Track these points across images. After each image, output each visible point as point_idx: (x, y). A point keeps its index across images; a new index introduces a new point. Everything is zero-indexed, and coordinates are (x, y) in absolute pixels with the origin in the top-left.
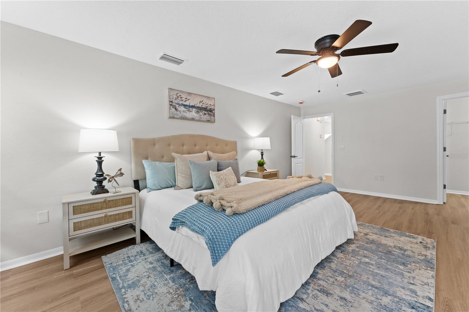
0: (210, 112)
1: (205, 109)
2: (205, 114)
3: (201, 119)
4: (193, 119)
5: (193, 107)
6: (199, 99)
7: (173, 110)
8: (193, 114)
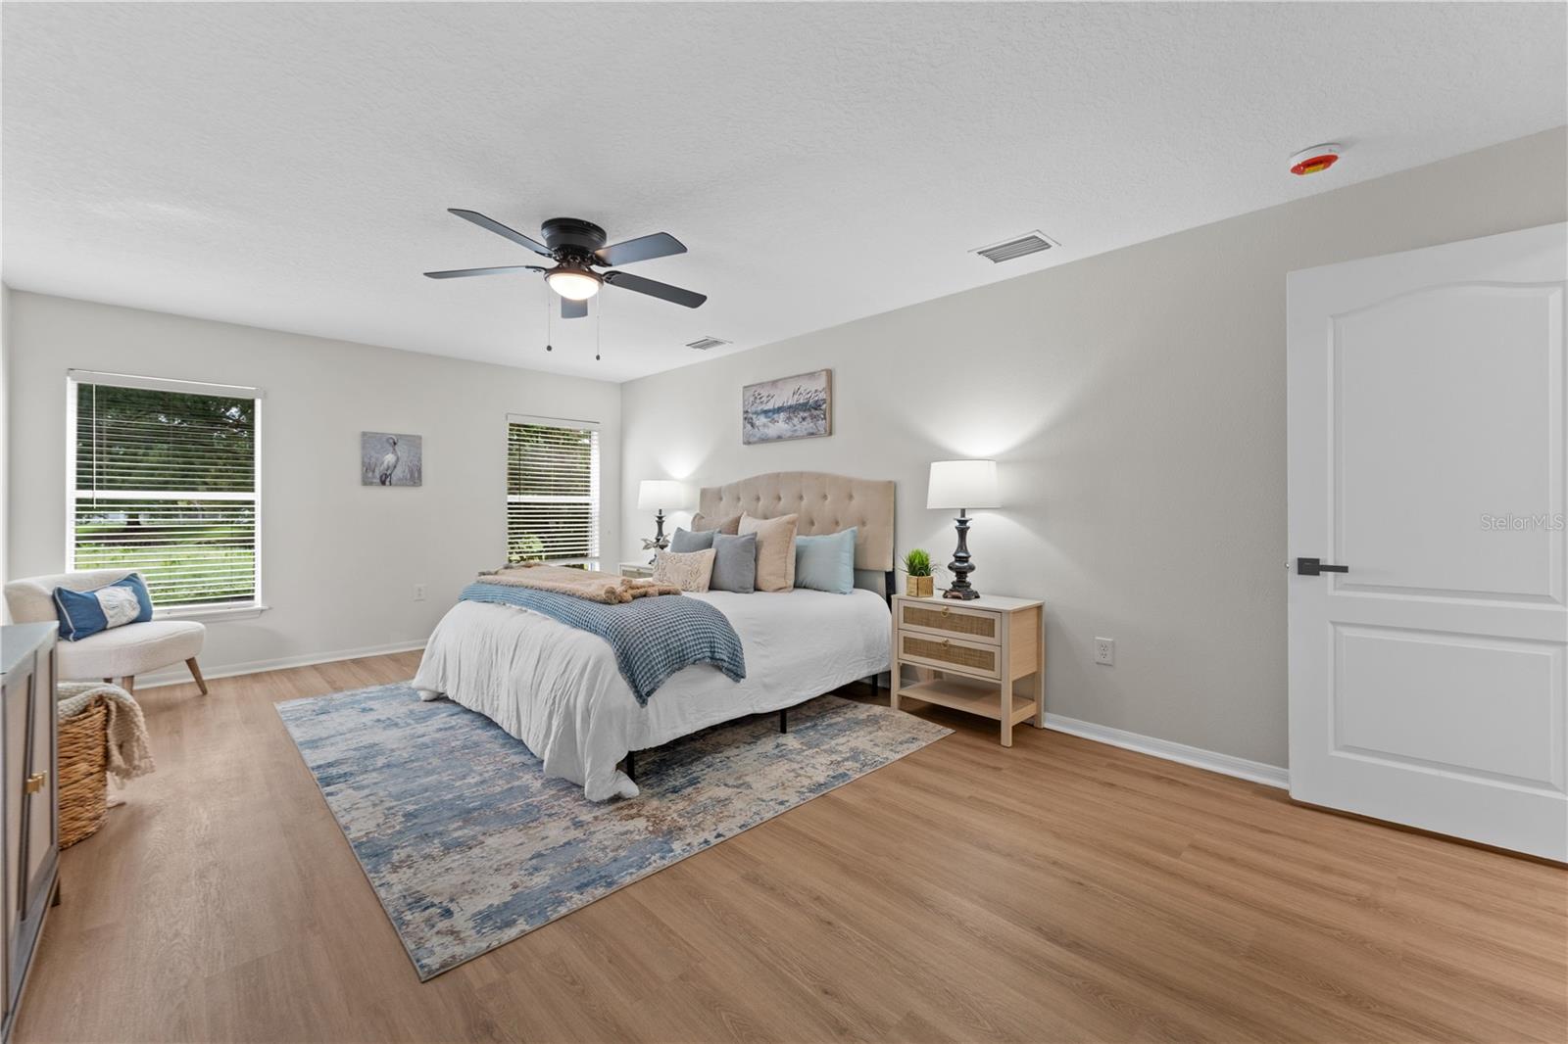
0: (816, 409)
1: (804, 407)
2: (804, 419)
3: (797, 434)
4: (779, 438)
5: (779, 410)
6: (791, 387)
7: (749, 426)
8: (781, 426)
